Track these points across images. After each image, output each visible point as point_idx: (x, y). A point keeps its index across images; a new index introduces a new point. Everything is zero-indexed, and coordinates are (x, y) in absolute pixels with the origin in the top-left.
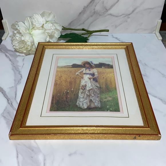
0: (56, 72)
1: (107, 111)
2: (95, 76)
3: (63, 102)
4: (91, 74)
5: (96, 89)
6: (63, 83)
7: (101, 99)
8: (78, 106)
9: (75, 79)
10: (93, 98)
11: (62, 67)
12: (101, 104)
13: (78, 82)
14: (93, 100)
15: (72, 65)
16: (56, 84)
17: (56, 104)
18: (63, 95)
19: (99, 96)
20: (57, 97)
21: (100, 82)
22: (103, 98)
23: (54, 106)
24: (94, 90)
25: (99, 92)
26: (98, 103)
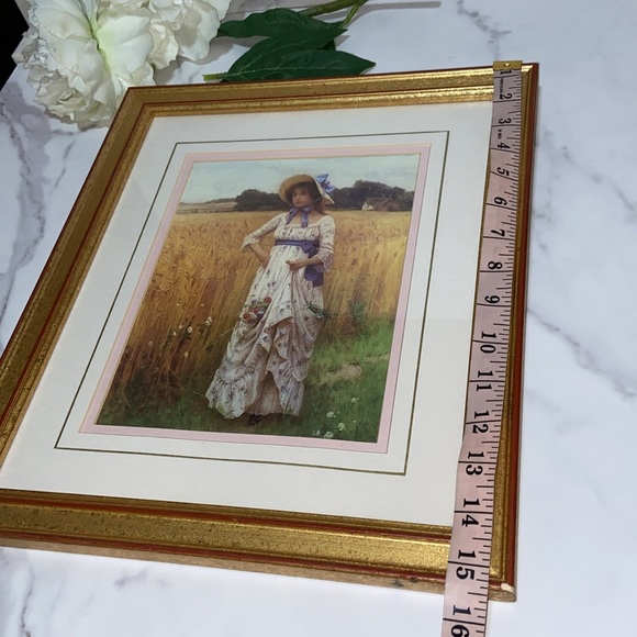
0: (169, 233)
1: (321, 436)
2: (321, 255)
3: (156, 382)
4: (305, 241)
5: (306, 319)
6: (182, 288)
7: (314, 372)
8: (211, 405)
9: (233, 268)
10: (282, 367)
11: (196, 209)
13: (240, 283)
14: (276, 376)
15: (238, 199)
16: (152, 294)
17: (128, 388)
18: (165, 346)
19: (308, 355)
20: (139, 358)
21: (330, 287)
22: (325, 366)
23: (117, 400)
24: (297, 327)
25: (313, 335)
26: (294, 395)
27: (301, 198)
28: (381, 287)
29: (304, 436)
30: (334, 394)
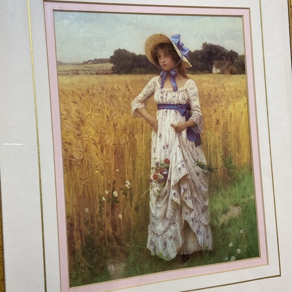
0: (60, 97)
1: (229, 260)
3: (105, 243)
4: (180, 104)
6: (93, 154)
7: (213, 216)
8: (153, 254)
10: (192, 215)
11: (77, 70)
12: (214, 239)
13: (141, 148)
14: (191, 223)
15: (113, 60)
16: (69, 164)
17: (84, 253)
18: (101, 211)
19: (207, 203)
20: (83, 226)
22: (219, 211)
23: (79, 263)
24: (193, 182)
25: (205, 186)
26: (206, 236)
27: (166, 61)
28: (238, 142)
29: (219, 262)
30: (230, 230)
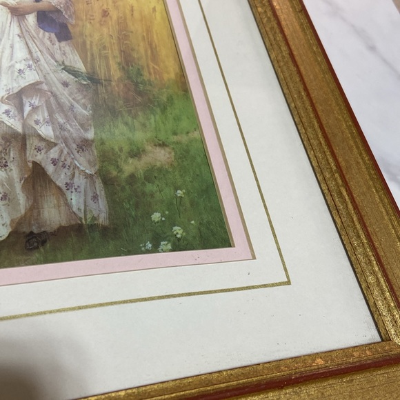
1: (155, 249)
5: (66, 84)
10: (54, 153)
12: (113, 201)
14: (50, 169)
19: (90, 135)
21: (84, 43)
22: (121, 149)
24: (55, 96)
25: (85, 107)
26: (90, 194)
28: (152, 48)
29: (129, 253)
30: (150, 187)
